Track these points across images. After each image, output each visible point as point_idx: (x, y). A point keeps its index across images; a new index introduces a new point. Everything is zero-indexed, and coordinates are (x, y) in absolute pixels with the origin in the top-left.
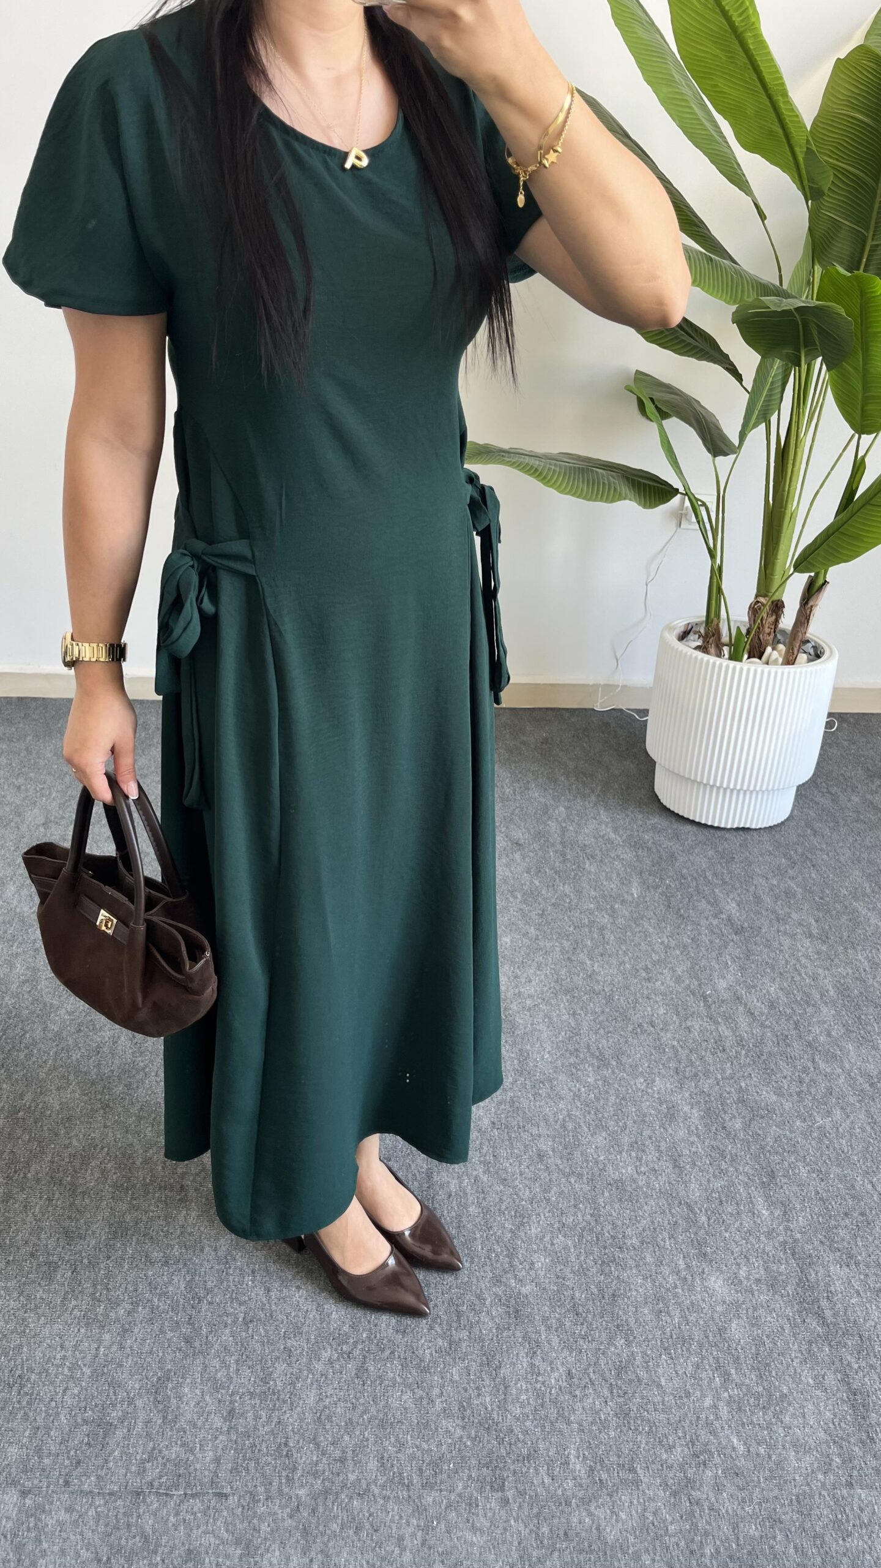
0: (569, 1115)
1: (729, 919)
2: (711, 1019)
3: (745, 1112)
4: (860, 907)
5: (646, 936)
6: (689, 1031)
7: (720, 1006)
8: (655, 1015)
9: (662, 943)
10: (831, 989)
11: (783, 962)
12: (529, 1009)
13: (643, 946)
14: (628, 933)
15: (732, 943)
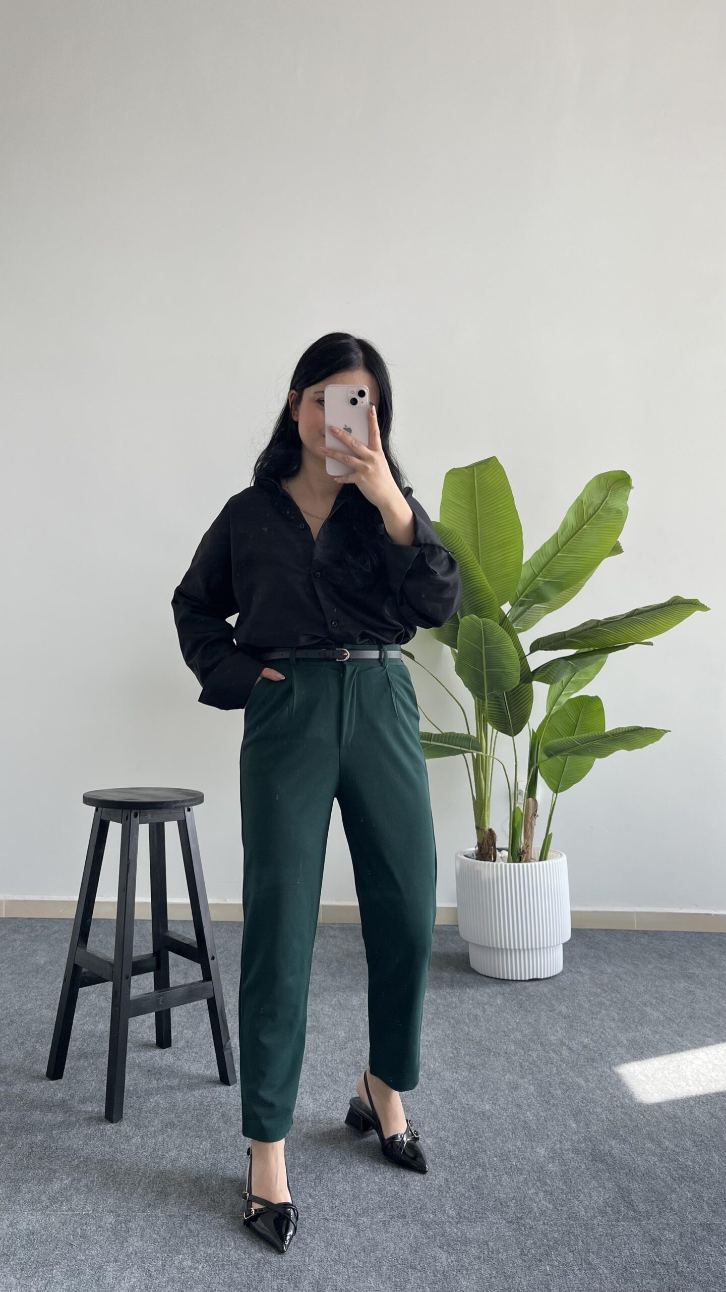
0: (451, 1087)
1: (560, 1012)
2: (545, 1051)
3: (564, 1087)
4: (648, 1010)
5: (505, 1019)
6: (530, 1056)
7: (551, 1046)
8: (509, 1050)
9: (515, 1021)
10: (624, 1040)
11: (594, 1030)
12: (427, 1046)
13: (503, 1023)
14: (493, 1018)
15: (561, 1022)
